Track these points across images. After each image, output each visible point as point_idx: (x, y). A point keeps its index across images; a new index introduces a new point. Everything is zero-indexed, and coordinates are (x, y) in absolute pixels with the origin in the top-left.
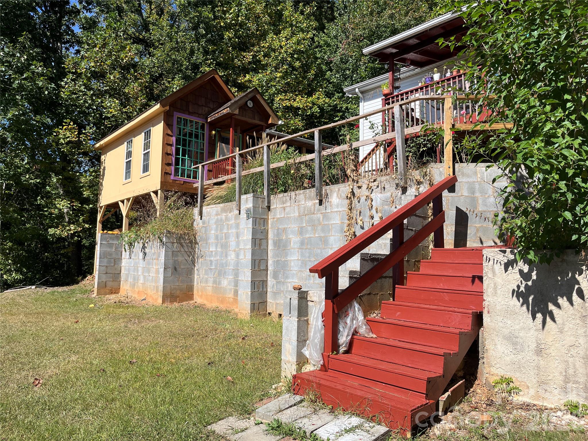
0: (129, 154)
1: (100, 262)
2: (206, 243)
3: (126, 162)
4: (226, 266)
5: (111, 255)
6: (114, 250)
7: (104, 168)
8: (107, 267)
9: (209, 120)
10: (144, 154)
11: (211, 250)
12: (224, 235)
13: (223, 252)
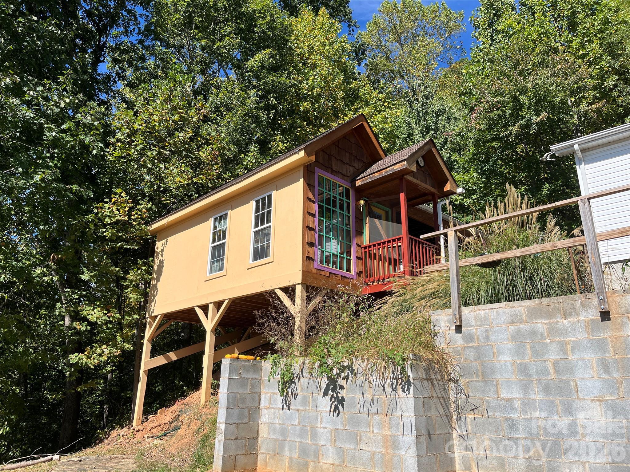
0: (219, 235)
1: (228, 416)
2: (485, 381)
3: (212, 247)
5: (244, 401)
6: (248, 391)
7: (161, 262)
8: (237, 424)
9: (358, 183)
10: (256, 233)
11: (504, 394)
12: (550, 364)
13: (552, 402)
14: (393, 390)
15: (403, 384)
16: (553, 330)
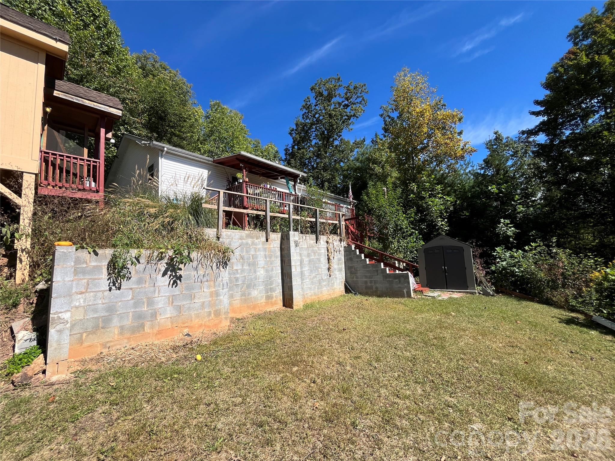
4: (256, 279)
11: (235, 268)
12: (251, 255)
13: (251, 269)
14: (218, 268)
15: (223, 264)
16: (253, 243)
